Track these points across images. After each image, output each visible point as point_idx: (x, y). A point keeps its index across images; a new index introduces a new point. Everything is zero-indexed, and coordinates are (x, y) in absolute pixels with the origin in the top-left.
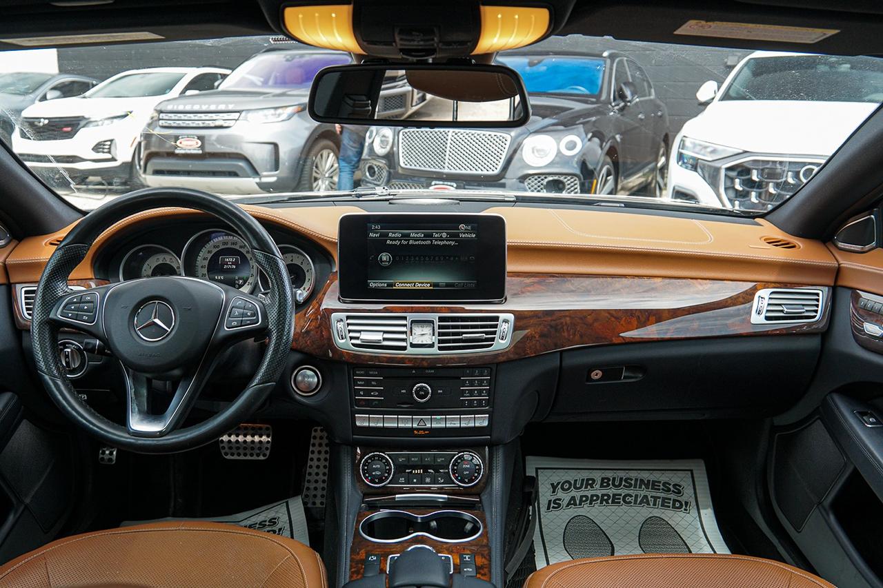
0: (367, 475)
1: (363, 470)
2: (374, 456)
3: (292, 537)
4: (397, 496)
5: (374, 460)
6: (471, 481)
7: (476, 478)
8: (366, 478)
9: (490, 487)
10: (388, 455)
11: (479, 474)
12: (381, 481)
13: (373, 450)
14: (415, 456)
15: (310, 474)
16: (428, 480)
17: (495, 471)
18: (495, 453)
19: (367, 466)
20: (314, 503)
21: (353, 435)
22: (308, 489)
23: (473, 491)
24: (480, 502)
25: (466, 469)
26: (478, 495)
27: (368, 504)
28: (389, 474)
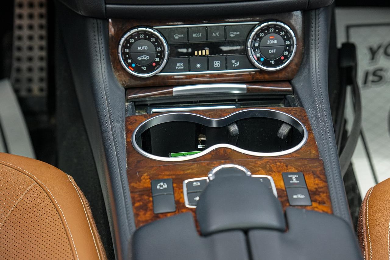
0: (130, 61)
1: (124, 54)
2: (138, 33)
3: (7, 151)
4: (175, 89)
5: (139, 39)
6: (279, 62)
7: (286, 58)
8: (129, 65)
9: (306, 70)
10: (158, 30)
11: (290, 52)
12: (150, 68)
13: (135, 25)
14: (197, 30)
15: (19, 49)
16: (217, 64)
17: (313, 46)
18: (313, 21)
19: (129, 48)
20: (30, 90)
21: (106, 4)
22: (19, 70)
23: (281, 76)
24: (294, 91)
25: (272, 46)
26: (289, 81)
27: (134, 102)
28: (162, 58)
